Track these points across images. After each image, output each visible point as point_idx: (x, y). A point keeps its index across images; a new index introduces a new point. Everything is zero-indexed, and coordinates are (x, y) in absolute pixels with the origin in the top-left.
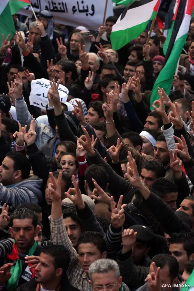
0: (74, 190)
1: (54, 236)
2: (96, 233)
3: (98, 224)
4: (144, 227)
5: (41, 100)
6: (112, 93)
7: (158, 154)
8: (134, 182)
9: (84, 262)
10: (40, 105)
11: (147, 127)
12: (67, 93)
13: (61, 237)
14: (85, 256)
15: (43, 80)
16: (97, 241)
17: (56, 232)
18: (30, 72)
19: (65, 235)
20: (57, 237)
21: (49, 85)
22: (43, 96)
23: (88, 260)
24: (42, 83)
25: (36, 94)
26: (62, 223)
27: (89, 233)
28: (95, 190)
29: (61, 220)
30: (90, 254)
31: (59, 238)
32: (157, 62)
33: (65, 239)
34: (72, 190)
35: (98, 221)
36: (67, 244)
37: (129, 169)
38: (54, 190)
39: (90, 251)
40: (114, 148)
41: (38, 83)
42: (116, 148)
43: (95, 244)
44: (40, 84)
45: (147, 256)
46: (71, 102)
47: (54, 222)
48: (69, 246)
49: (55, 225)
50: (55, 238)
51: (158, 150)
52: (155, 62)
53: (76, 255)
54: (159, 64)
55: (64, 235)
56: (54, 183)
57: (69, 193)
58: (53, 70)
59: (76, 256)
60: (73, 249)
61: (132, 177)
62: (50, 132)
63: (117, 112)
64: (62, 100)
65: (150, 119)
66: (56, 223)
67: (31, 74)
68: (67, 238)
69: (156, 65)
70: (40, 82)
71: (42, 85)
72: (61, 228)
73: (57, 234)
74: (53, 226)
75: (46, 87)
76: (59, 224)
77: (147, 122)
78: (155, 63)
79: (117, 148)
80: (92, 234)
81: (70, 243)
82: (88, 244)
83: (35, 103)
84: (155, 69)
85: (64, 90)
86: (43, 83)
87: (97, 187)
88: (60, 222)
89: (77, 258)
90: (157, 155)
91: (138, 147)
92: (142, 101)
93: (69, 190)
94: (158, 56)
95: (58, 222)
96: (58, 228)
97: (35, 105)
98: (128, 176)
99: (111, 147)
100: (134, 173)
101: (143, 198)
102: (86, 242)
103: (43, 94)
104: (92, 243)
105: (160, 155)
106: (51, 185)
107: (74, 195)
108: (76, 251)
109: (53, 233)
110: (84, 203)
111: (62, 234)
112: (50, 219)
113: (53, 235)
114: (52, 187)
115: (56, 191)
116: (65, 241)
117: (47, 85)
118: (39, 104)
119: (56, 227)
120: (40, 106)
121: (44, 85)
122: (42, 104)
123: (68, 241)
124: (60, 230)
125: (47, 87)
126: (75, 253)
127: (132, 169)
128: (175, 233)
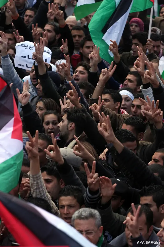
0: (53, 147)
1: (34, 191)
2: (76, 187)
3: (78, 179)
4: (118, 180)
5: (26, 61)
6: (92, 55)
7: (136, 111)
8: (108, 137)
9: (64, 214)
10: (25, 66)
11: (126, 84)
12: (50, 54)
13: (40, 192)
14: (66, 208)
15: (27, 43)
16: (77, 195)
17: (35, 188)
18: (20, 35)
19: (44, 189)
20: (37, 192)
21: (33, 47)
22: (28, 58)
23: (68, 212)
24: (26, 46)
25: (21, 56)
26: (40, 178)
27: (70, 187)
28: (77, 146)
29: (39, 176)
30: (70, 206)
31: (38, 193)
32: (134, 24)
33: (44, 194)
34: (51, 147)
35: (78, 176)
36: (46, 198)
37: (103, 125)
38: (31, 148)
39: (70, 204)
40: (95, 106)
41: (22, 45)
42: (97, 106)
43: (75, 197)
44: (25, 46)
45: (121, 207)
46: (58, 62)
47: (33, 178)
48: (48, 200)
49: (34, 180)
50: (35, 193)
51: (135, 107)
52: (133, 24)
53: (55, 208)
54: (136, 26)
55: (42, 190)
56: (32, 141)
57: (48, 150)
58: (37, 34)
59: (55, 210)
60: (52, 203)
61: (106, 132)
62: (33, 91)
63: (97, 72)
64: (46, 61)
65: (129, 77)
66: (35, 179)
67: (20, 36)
68: (46, 192)
69: (134, 27)
70: (24, 45)
71: (27, 47)
72: (40, 183)
73: (36, 189)
74: (32, 182)
75: (30, 49)
76: (38, 180)
77: (126, 79)
78: (132, 26)
79: (99, 105)
80: (72, 188)
81: (48, 197)
82: (69, 197)
83: (19, 65)
84: (132, 31)
85: (48, 51)
86: (28, 46)
87: (79, 143)
88: (39, 178)
89: (56, 211)
90: (134, 112)
91: (118, 104)
92: (120, 61)
93: (48, 148)
94: (135, 18)
95: (37, 177)
96: (36, 183)
97: (19, 67)
98: (102, 131)
99: (93, 105)
100: (108, 128)
101: (117, 152)
102: (66, 195)
103: (28, 56)
104: (72, 196)
105: (137, 111)
106: (29, 143)
107: (54, 152)
108: (55, 205)
109: (32, 188)
110: (63, 160)
111: (41, 189)
112: (29, 175)
113: (32, 190)
114: (30, 145)
115: (33, 149)
116: (44, 195)
117: (31, 47)
118: (23, 66)
119: (35, 182)
120: (25, 68)
121: (28, 47)
122: (27, 65)
123: (47, 196)
124: (39, 185)
125: (32, 49)
126: (54, 206)
127: (106, 124)
128: (144, 187)
